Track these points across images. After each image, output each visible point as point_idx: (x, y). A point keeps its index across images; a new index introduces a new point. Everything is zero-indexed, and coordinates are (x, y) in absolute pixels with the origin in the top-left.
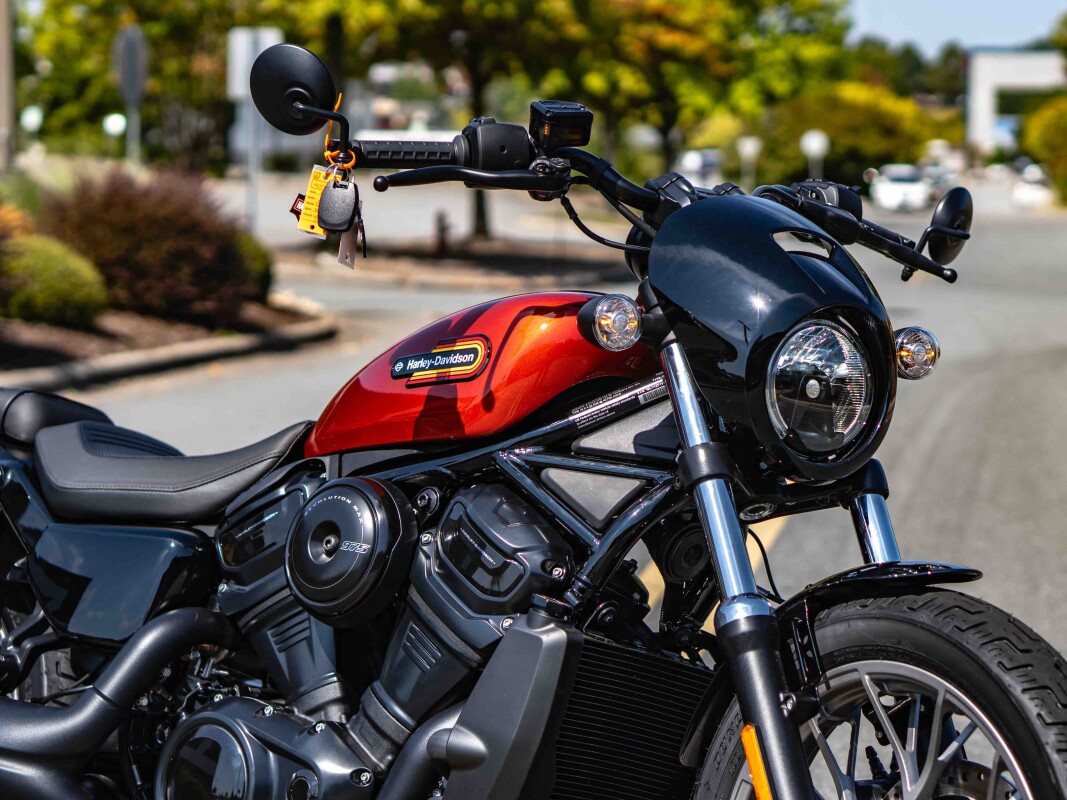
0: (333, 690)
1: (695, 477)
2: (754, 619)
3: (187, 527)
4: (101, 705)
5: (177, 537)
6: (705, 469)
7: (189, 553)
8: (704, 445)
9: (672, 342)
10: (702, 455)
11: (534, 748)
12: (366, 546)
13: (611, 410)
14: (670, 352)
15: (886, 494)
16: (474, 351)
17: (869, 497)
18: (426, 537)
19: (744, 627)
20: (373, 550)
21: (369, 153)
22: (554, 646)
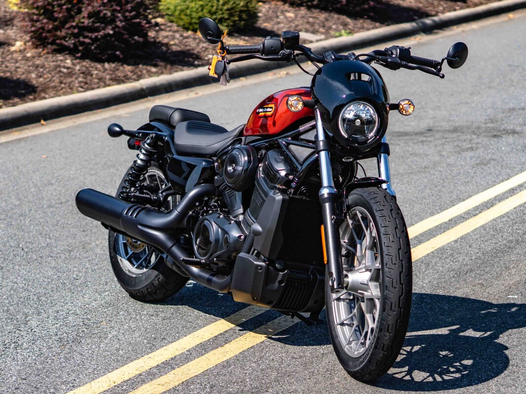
0: (241, 211)
1: (319, 150)
2: (329, 194)
3: (210, 158)
4: (177, 214)
5: (205, 161)
6: (322, 148)
7: (209, 166)
8: (323, 140)
9: (316, 108)
10: (321, 143)
11: (274, 231)
12: (241, 168)
13: (310, 127)
14: (317, 112)
15: (389, 155)
16: (272, 108)
17: (382, 155)
18: (260, 165)
19: (326, 196)
20: (243, 169)
21: (232, 50)
22: (279, 200)
